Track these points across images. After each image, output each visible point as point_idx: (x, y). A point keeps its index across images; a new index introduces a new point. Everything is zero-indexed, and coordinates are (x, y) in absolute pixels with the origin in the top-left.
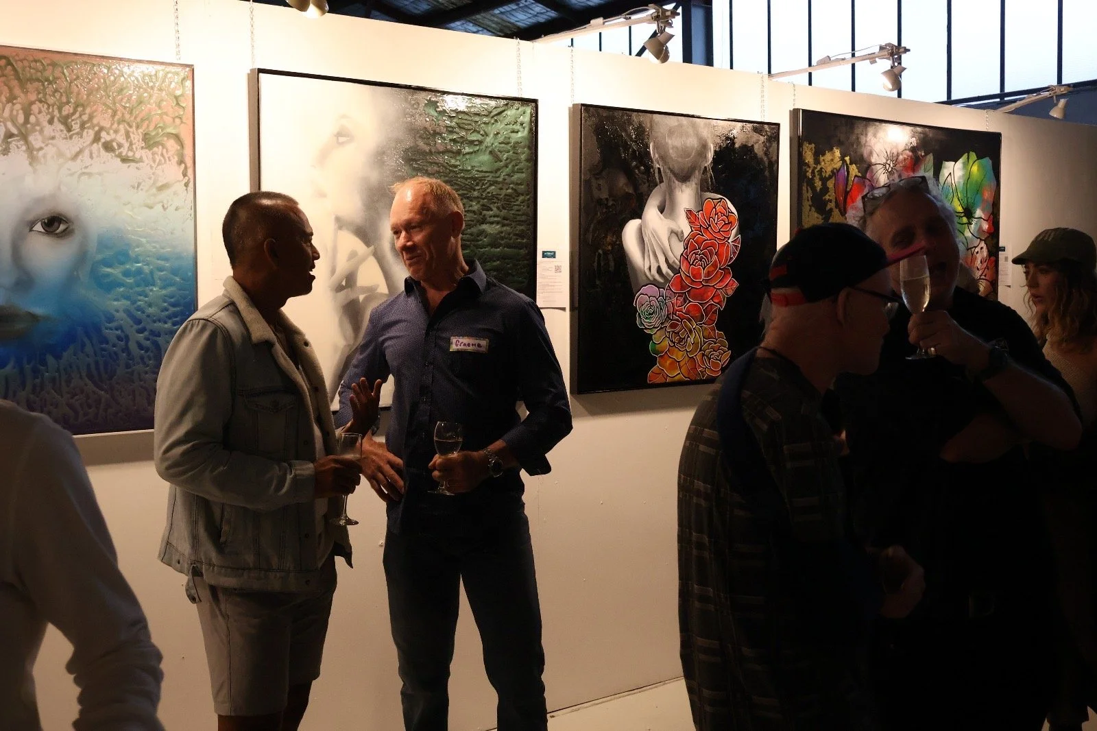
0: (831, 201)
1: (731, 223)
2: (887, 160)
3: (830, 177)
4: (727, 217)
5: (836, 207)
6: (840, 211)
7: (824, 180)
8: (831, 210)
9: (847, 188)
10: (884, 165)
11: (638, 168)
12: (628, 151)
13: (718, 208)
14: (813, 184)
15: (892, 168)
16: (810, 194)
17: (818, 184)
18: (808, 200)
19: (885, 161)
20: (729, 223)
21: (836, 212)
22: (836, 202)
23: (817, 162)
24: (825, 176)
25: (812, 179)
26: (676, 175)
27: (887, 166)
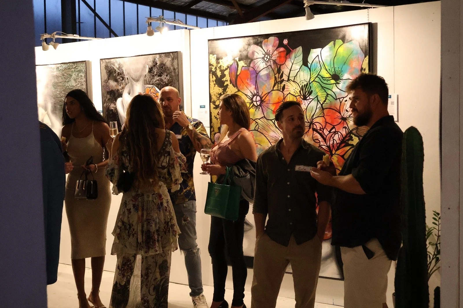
0: (227, 81)
1: (158, 96)
2: (265, 55)
3: (226, 69)
4: (156, 94)
5: (230, 83)
6: (233, 85)
7: (222, 71)
8: (227, 85)
9: (237, 73)
10: (263, 58)
11: (119, 78)
12: (116, 73)
13: (151, 91)
14: (216, 74)
15: (269, 59)
16: (214, 78)
17: (219, 74)
18: (213, 82)
19: (263, 56)
20: (156, 97)
21: (231, 86)
22: (230, 81)
23: (218, 63)
24: (223, 69)
25: (216, 71)
26: (134, 80)
27: (265, 59)
